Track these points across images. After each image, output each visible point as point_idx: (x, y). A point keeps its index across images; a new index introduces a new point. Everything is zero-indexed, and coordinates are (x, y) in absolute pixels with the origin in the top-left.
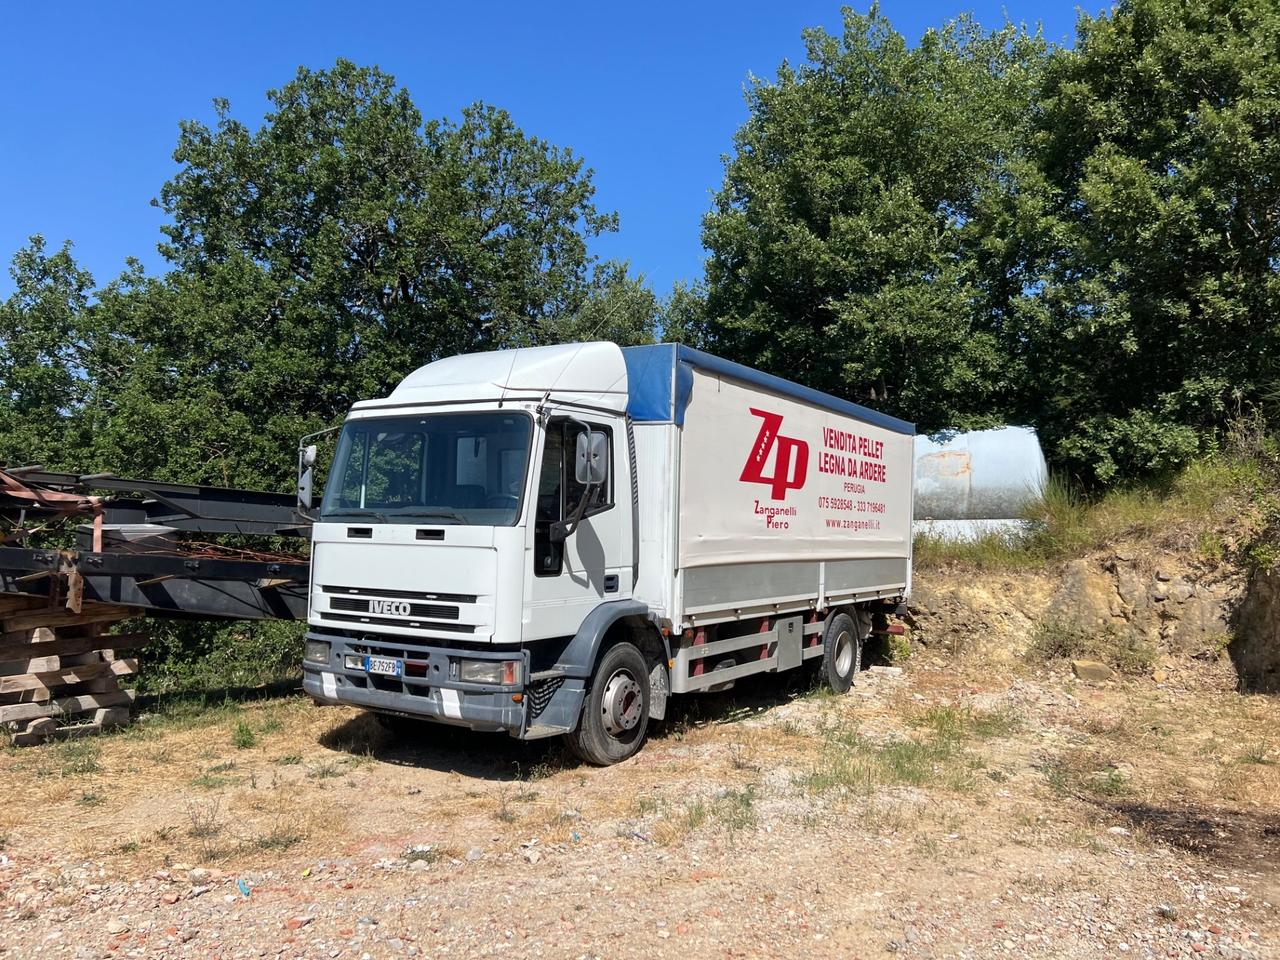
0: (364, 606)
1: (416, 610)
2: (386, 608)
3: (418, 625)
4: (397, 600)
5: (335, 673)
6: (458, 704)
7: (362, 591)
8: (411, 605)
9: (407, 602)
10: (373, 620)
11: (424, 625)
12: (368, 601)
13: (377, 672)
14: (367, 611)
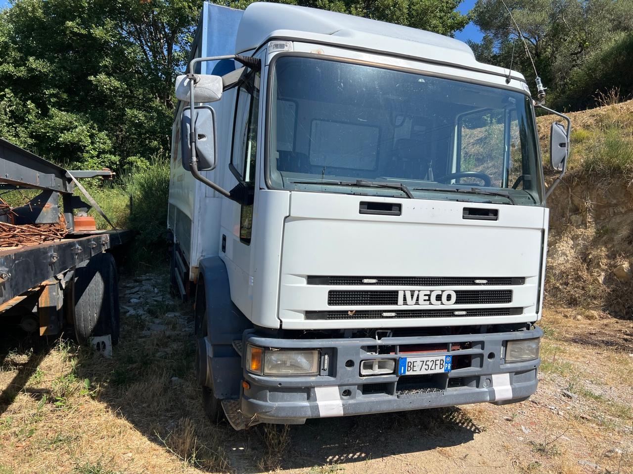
0: (391, 298)
1: (462, 297)
2: (422, 298)
3: (464, 313)
4: (438, 289)
5: (339, 386)
6: (509, 387)
7: (382, 280)
8: (456, 292)
9: (450, 289)
10: (401, 314)
11: (471, 313)
12: (396, 292)
13: (418, 373)
14: (396, 303)
